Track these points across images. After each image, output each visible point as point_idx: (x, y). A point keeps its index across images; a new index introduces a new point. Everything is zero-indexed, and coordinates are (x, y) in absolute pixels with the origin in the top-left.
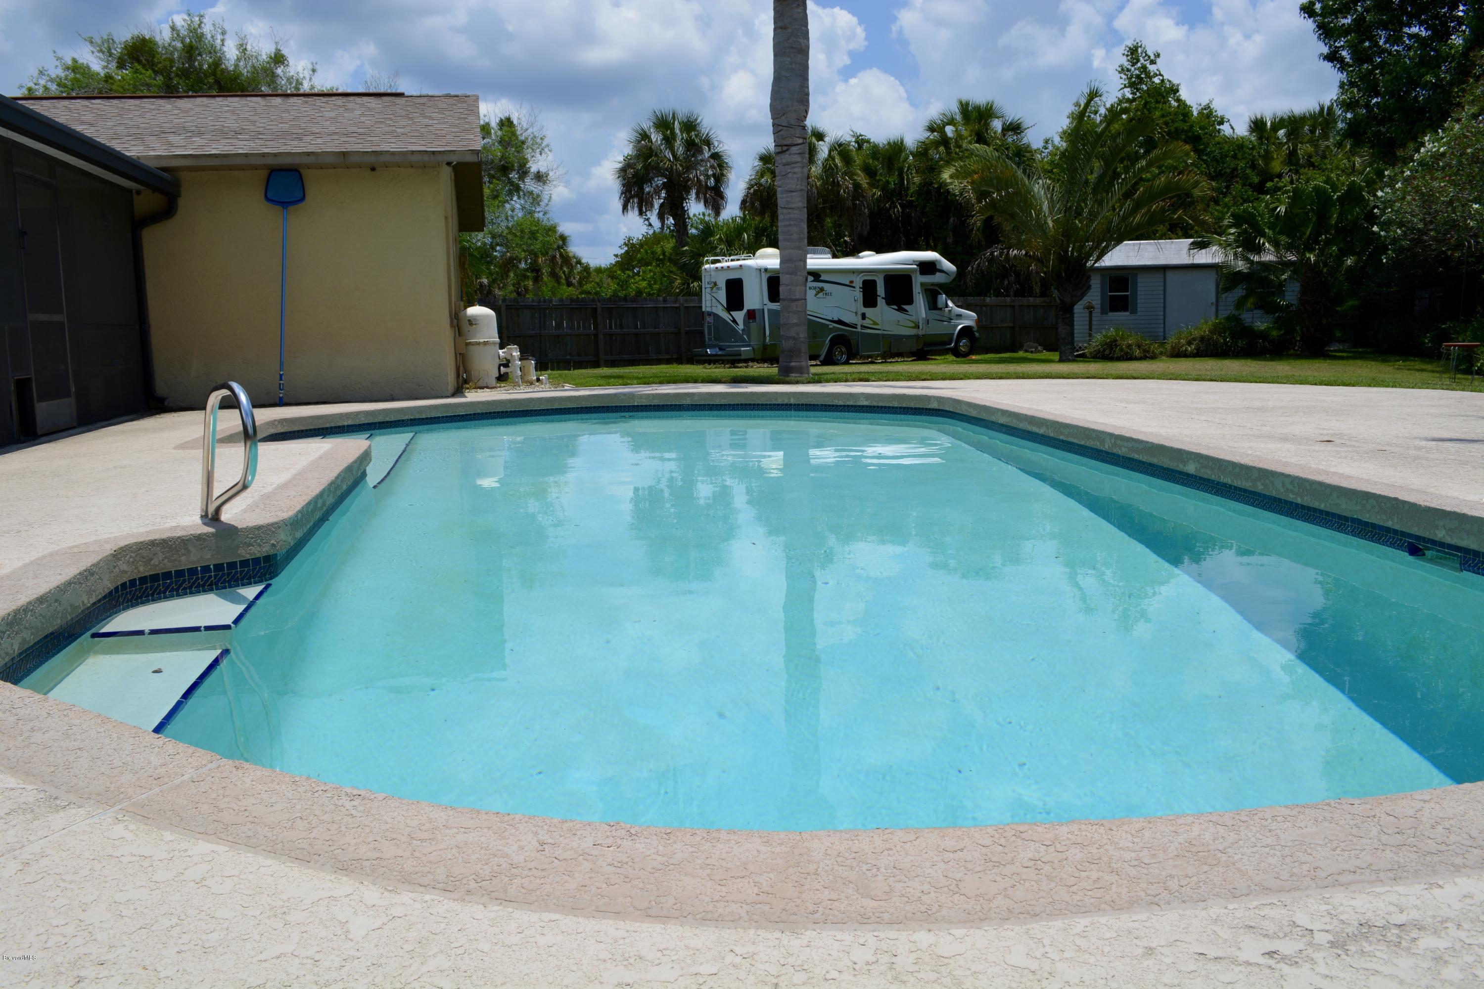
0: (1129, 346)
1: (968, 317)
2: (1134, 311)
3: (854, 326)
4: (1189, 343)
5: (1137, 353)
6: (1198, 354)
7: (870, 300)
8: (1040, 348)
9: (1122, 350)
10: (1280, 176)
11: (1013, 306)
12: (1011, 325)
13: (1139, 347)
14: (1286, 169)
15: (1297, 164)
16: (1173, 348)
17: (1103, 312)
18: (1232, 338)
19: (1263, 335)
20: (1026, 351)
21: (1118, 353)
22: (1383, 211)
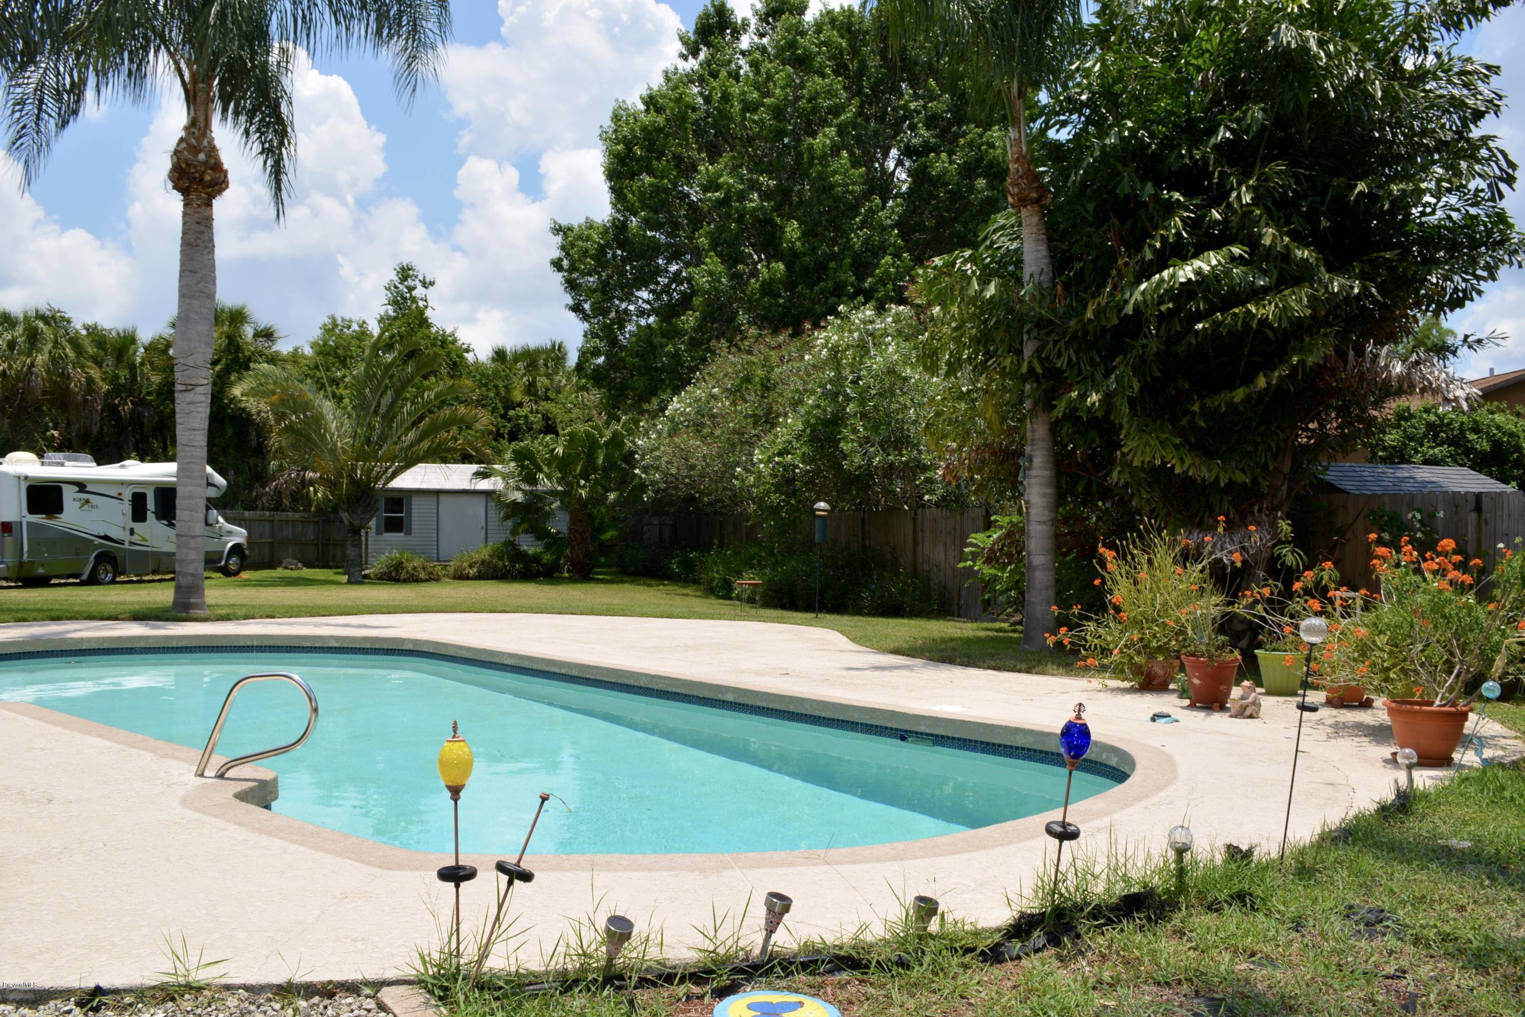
0: (415, 568)
1: (238, 534)
2: (409, 533)
3: (121, 542)
4: (471, 566)
5: (423, 575)
6: (480, 577)
7: (139, 514)
8: (300, 565)
9: (407, 572)
10: (520, 405)
11: (272, 521)
12: (269, 540)
13: (424, 569)
14: (527, 399)
15: (535, 394)
16: (456, 571)
17: (379, 533)
18: (511, 561)
19: (536, 559)
20: (286, 568)
21: (403, 576)
22: (643, 456)
